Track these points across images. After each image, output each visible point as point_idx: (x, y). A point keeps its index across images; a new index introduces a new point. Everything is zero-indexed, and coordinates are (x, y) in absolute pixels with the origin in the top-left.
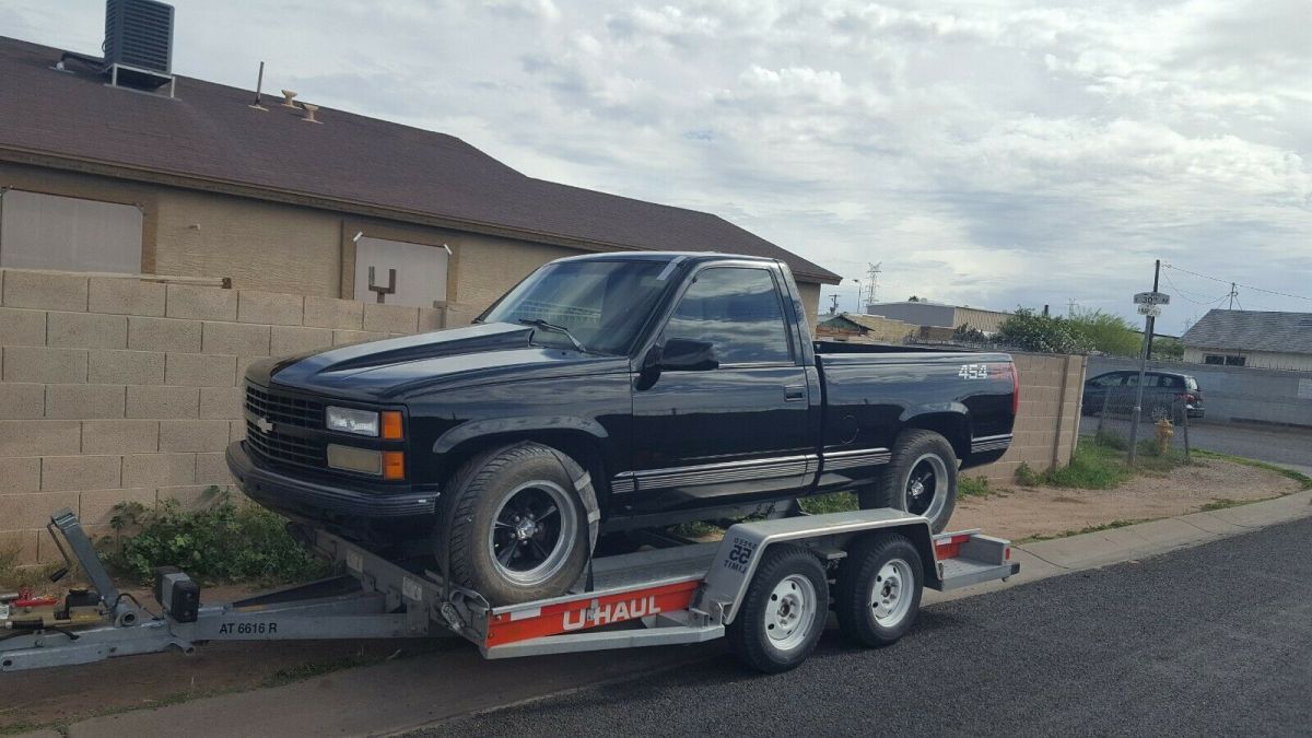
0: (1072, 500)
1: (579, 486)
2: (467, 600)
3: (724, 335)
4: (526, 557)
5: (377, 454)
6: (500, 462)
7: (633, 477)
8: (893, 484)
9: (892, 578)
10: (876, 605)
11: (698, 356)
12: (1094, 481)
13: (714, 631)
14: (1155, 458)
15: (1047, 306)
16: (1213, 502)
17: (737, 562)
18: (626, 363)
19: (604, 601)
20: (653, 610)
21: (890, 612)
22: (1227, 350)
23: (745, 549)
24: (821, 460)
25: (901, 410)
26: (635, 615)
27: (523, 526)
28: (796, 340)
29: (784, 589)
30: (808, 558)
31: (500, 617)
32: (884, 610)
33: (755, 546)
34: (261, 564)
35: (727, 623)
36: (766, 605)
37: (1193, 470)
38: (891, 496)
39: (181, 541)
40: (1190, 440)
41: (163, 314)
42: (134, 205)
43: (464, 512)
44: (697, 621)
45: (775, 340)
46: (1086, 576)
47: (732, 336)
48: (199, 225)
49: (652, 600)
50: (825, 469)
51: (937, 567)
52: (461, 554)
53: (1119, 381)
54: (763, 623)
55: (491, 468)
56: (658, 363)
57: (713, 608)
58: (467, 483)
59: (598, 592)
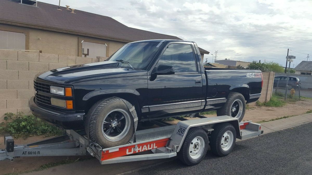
0: (271, 110)
1: (131, 110)
2: (95, 146)
3: (179, 65)
4: (115, 132)
5: (64, 101)
6: (105, 103)
7: (148, 107)
8: (227, 108)
9: (227, 136)
10: (222, 144)
11: (168, 70)
12: (276, 105)
13: (173, 154)
14: (291, 99)
15: (260, 60)
16: (309, 111)
17: (180, 133)
18: (146, 72)
19: (139, 145)
20: (155, 147)
21: (226, 146)
22: (307, 71)
23: (183, 129)
24: (206, 102)
25: (230, 87)
26: (149, 149)
27: (113, 123)
28: (199, 67)
29: (195, 141)
30: (202, 131)
31: (105, 152)
32: (224, 146)
33: (186, 128)
34: (47, 130)
35: (177, 152)
36: (189, 146)
37: (302, 102)
38: (227, 111)
39: (23, 124)
40: (300, 94)
41: (17, 60)
42: (23, 33)
43: (93, 119)
44: (168, 151)
45: (192, 67)
46: (279, 133)
47: (181, 65)
48: (40, 38)
49: (154, 144)
50: (207, 104)
51: (240, 133)
52: (92, 132)
53: (279, 79)
54: (188, 151)
55: (102, 105)
56: (156, 72)
57: (173, 146)
58: (95, 110)
59: (137, 143)
